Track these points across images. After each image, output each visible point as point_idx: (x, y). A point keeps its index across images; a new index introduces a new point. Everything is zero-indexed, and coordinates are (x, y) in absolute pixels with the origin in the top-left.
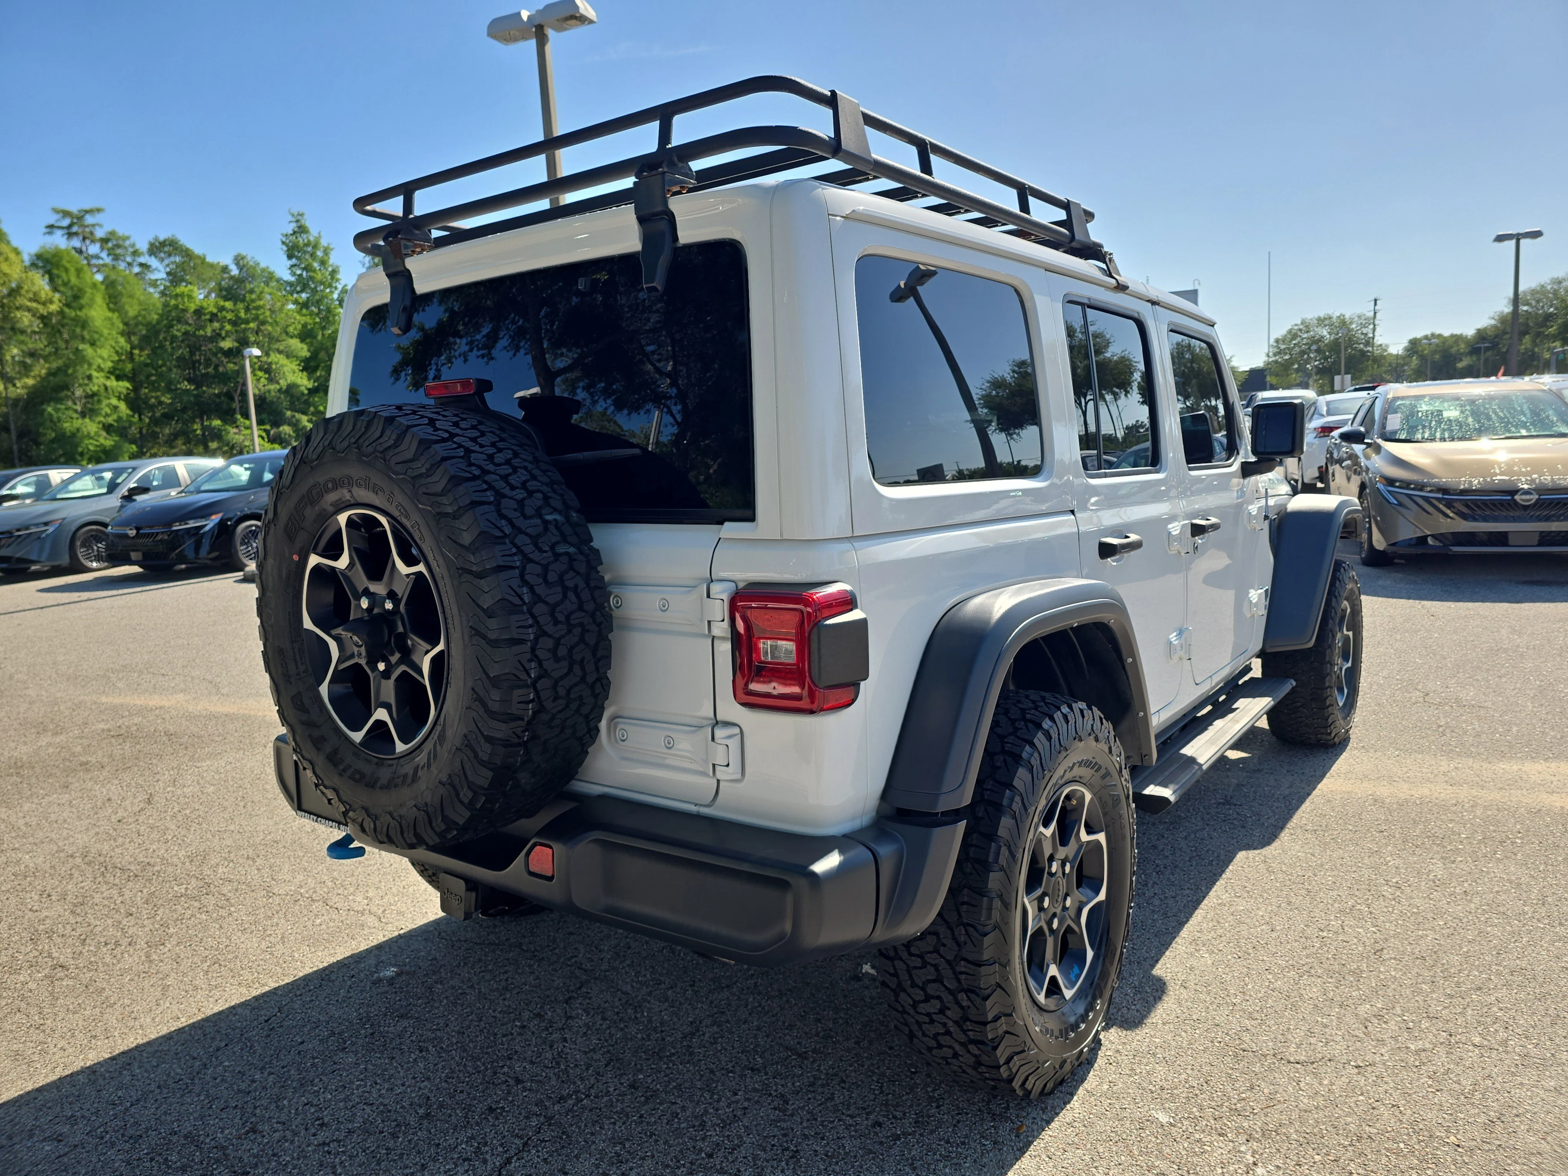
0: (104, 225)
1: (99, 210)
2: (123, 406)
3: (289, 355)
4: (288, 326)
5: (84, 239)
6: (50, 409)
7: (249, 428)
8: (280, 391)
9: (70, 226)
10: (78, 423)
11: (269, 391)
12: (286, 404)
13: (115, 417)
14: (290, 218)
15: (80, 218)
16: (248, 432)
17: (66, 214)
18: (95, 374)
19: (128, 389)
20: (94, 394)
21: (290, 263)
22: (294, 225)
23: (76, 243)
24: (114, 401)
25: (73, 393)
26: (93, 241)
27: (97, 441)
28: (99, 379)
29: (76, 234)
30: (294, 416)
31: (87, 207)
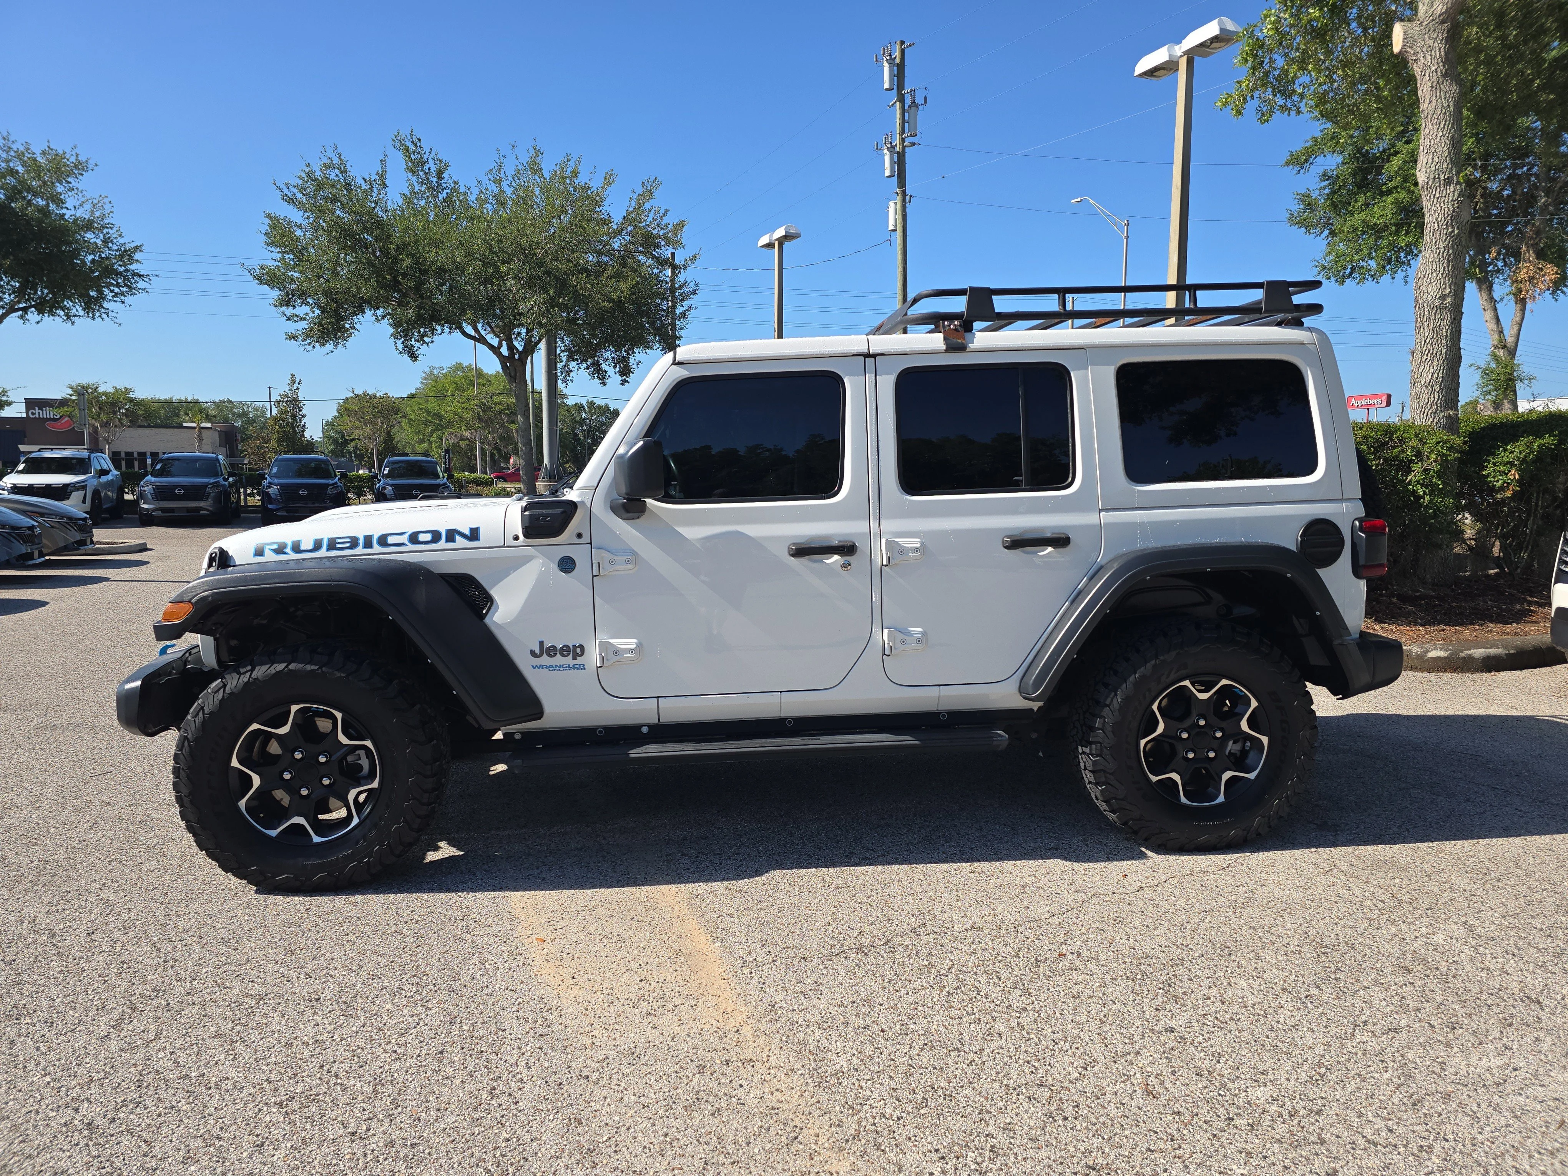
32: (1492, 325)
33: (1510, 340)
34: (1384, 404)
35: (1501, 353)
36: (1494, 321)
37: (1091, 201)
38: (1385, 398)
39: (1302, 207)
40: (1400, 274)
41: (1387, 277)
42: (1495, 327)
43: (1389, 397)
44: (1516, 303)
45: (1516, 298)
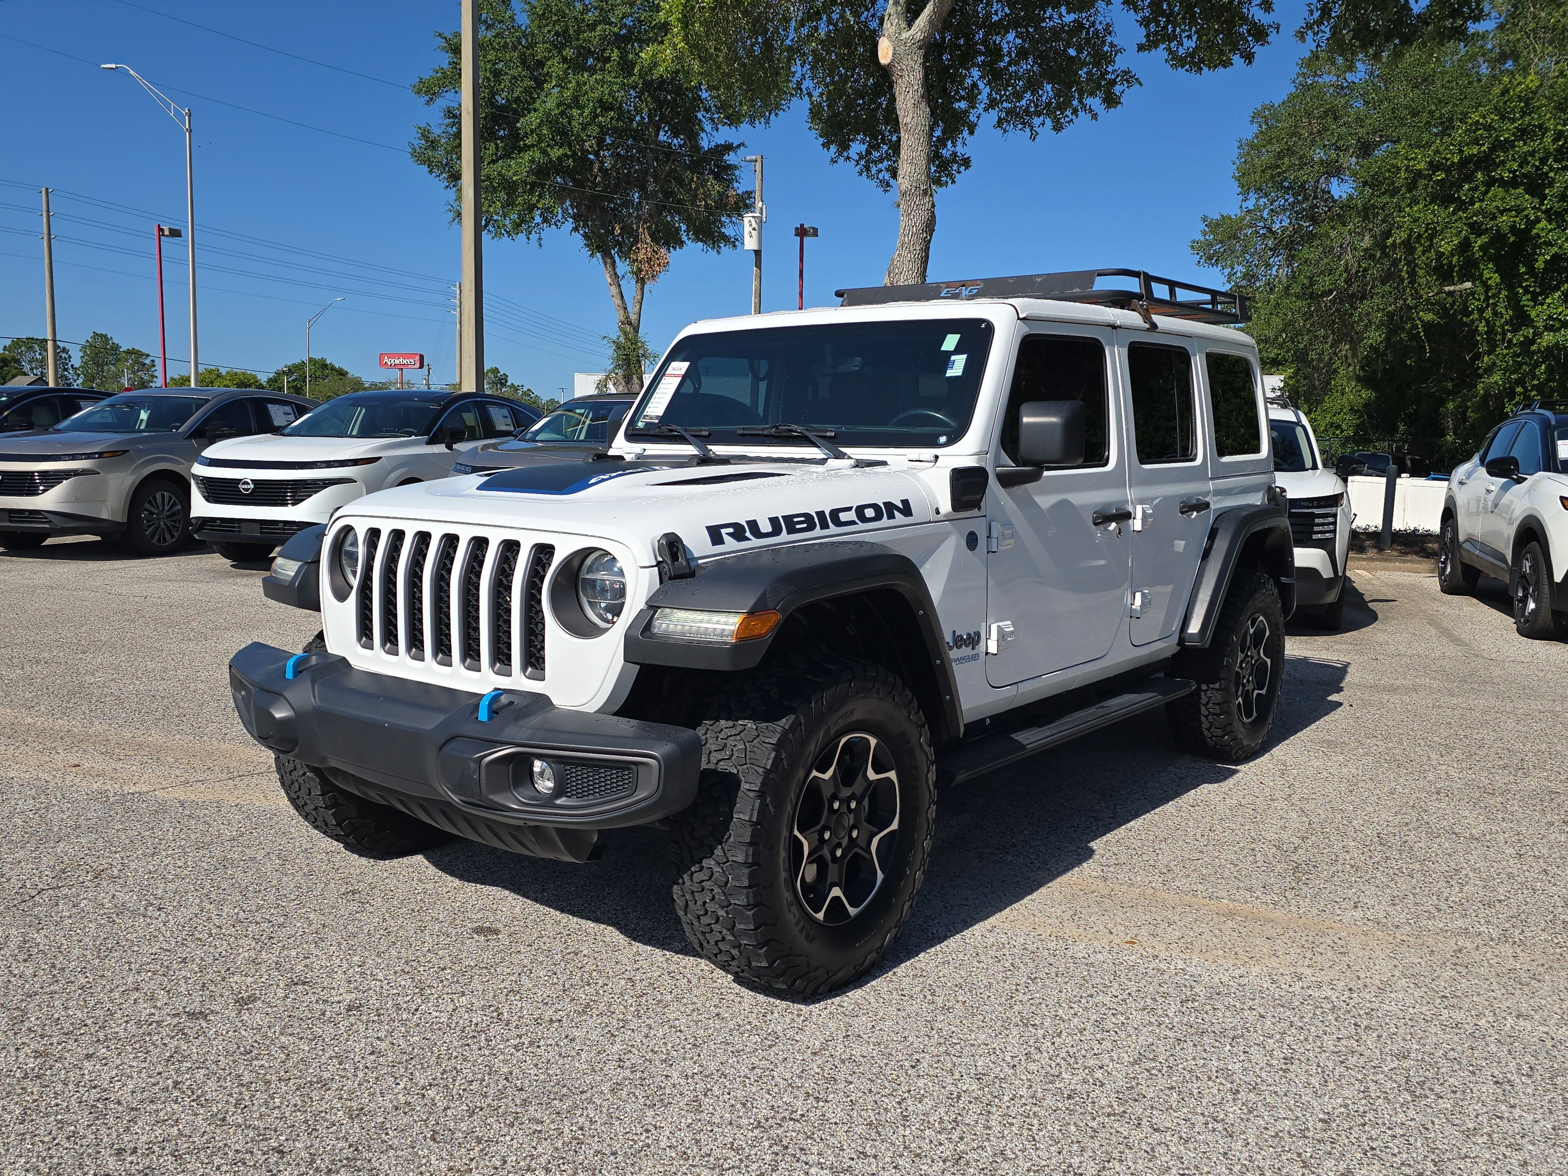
32: (618, 301)
33: (633, 317)
34: (418, 365)
35: (628, 328)
36: (619, 297)
37: (132, 72)
38: (418, 358)
39: (423, 142)
40: (534, 237)
41: (522, 237)
42: (620, 302)
43: (422, 357)
44: (637, 282)
45: (637, 277)
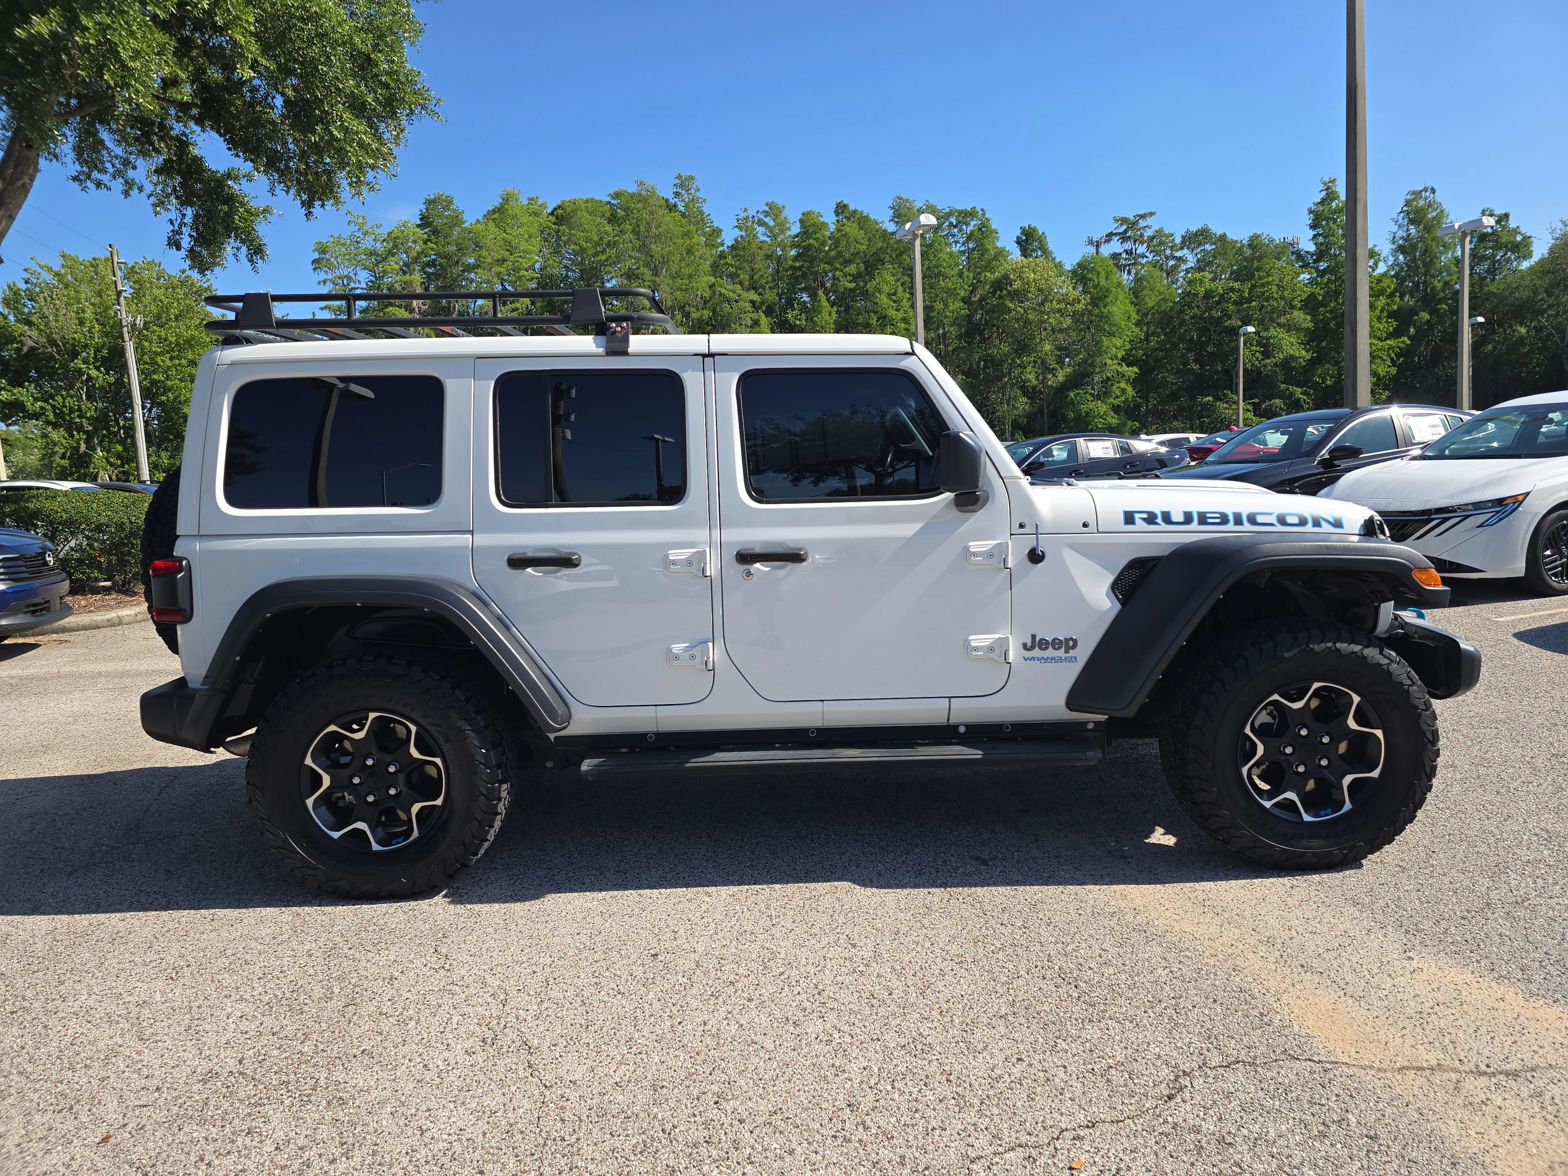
0: (1151, 227)
1: (1151, 214)
2: (1130, 390)
3: (1289, 327)
4: (1293, 299)
5: (1135, 242)
6: (1072, 394)
7: (1237, 403)
8: (1275, 365)
9: (1126, 231)
10: (1091, 405)
11: (1265, 366)
12: (1281, 377)
13: (1123, 399)
14: (1322, 187)
15: (1135, 223)
16: (1234, 406)
17: (1124, 220)
18: (1109, 362)
19: (1136, 373)
20: (1108, 379)
21: (1312, 233)
22: (1324, 193)
23: (1128, 245)
24: (1123, 385)
25: (1093, 380)
26: (1142, 243)
27: (1105, 420)
28: (1113, 366)
29: (1129, 238)
30: (1288, 389)
31: (1142, 213)
